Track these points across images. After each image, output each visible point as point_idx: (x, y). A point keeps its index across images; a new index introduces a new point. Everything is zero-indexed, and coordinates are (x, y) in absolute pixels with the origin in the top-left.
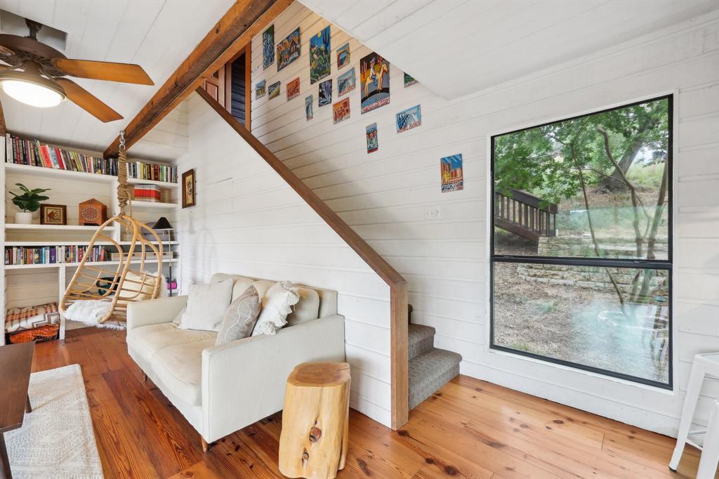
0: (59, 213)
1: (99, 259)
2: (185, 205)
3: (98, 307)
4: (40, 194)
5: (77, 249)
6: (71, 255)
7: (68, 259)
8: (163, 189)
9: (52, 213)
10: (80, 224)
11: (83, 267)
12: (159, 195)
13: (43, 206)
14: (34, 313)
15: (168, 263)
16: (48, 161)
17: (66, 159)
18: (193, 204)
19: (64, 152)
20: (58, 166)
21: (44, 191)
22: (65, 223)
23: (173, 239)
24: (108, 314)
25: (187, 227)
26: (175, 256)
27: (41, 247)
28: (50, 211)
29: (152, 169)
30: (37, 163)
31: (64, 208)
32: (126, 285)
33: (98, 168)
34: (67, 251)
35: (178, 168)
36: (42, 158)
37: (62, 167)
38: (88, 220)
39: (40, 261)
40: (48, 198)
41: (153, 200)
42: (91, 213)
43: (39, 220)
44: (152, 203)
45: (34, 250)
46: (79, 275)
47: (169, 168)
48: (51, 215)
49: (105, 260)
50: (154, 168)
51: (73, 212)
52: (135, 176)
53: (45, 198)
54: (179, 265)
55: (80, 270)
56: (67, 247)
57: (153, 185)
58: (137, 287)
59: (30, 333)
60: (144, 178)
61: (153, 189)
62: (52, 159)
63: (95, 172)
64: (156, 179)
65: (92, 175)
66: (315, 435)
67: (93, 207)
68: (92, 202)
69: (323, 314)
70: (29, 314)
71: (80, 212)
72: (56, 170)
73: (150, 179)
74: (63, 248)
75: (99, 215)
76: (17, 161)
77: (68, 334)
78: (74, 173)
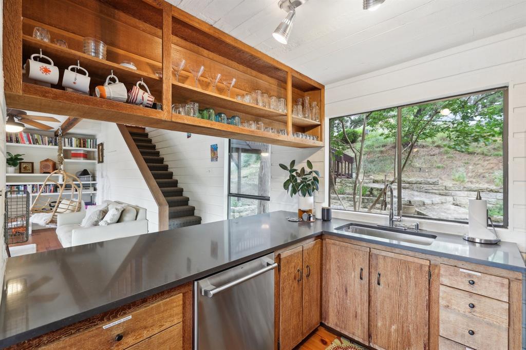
0: (29, 166)
1: (50, 192)
2: (99, 162)
3: (46, 216)
4: (19, 157)
5: (38, 186)
6: (35, 189)
7: (34, 192)
8: (89, 152)
9: (26, 167)
10: (41, 173)
12: (86, 156)
13: (20, 163)
14: (15, 220)
15: (90, 194)
16: (23, 140)
17: (32, 139)
18: (102, 162)
19: (32, 135)
20: (28, 143)
21: (21, 155)
22: (33, 172)
23: (94, 180)
24: (50, 220)
25: (100, 174)
26: (95, 189)
27: (19, 185)
28: (24, 166)
29: (82, 141)
30: (17, 142)
31: (32, 163)
32: (60, 206)
33: (50, 142)
34: (33, 187)
35: (97, 140)
36: (20, 139)
37: (30, 143)
38: (45, 170)
39: (19, 193)
40: (23, 159)
41: (82, 159)
42: (46, 167)
43: (18, 171)
44: (82, 160)
45: (15, 187)
46: (37, 200)
47: (92, 140)
48: (25, 168)
49: (54, 192)
50: (83, 141)
51: (37, 166)
52: (71, 146)
53: (22, 159)
54: (97, 195)
55: (38, 197)
56: (33, 185)
57: (82, 150)
58: (66, 207)
59: (13, 230)
60: (77, 146)
61: (82, 152)
62: (25, 139)
63: (49, 145)
64: (84, 147)
65: (47, 146)
67: (48, 163)
68: (47, 160)
69: (138, 219)
70: (13, 220)
71: (41, 166)
72: (27, 144)
73: (81, 147)
74: (31, 186)
75: (51, 168)
76: (7, 141)
77: (33, 231)
78: (37, 146)
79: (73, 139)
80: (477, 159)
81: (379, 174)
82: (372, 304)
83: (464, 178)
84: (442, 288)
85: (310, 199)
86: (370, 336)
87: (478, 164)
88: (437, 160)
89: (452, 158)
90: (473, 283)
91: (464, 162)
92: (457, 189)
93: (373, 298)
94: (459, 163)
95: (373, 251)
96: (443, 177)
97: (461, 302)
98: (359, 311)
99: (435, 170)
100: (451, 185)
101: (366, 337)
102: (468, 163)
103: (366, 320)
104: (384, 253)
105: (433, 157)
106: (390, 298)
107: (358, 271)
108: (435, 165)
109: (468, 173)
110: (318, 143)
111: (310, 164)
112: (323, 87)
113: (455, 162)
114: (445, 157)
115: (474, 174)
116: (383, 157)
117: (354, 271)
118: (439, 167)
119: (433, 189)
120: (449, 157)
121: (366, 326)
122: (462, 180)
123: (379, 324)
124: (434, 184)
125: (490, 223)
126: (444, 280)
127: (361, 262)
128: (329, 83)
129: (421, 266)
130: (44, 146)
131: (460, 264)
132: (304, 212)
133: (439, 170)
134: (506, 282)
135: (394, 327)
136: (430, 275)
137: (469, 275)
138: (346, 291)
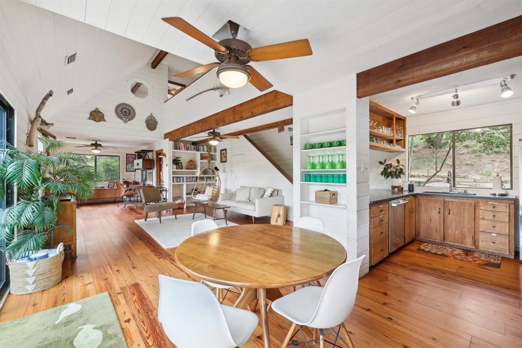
1: (194, 182)
2: (221, 162)
5: (189, 178)
6: (187, 180)
10: (186, 169)
11: (197, 184)
13: (179, 163)
17: (186, 147)
18: (225, 162)
19: (186, 145)
20: (184, 149)
21: (179, 158)
22: (182, 169)
27: (179, 177)
30: (180, 149)
31: (182, 163)
35: (217, 147)
36: (181, 147)
38: (189, 167)
39: (180, 182)
42: (191, 165)
43: (178, 168)
47: (214, 147)
51: (185, 165)
52: (204, 151)
53: (180, 160)
56: (186, 177)
62: (183, 147)
63: (193, 151)
66: (279, 216)
67: (191, 163)
68: (191, 161)
69: (278, 195)
70: (178, 199)
71: (188, 165)
72: (184, 151)
75: (193, 166)
76: (175, 149)
77: (187, 207)
78: (188, 151)
79: (205, 146)
80: (503, 157)
81: (414, 170)
82: (446, 224)
83: (491, 172)
84: (481, 211)
85: (400, 180)
86: (444, 239)
87: (503, 162)
88: (465, 158)
89: (479, 156)
90: (495, 207)
91: (490, 159)
92: (484, 181)
93: (446, 221)
94: (486, 161)
95: (446, 200)
96: (471, 172)
97: (489, 216)
98: (438, 228)
99: (464, 166)
100: (479, 178)
101: (442, 239)
102: (493, 161)
103: (442, 231)
104: (452, 200)
105: (461, 156)
106: (455, 219)
107: (438, 210)
108: (464, 162)
109: (494, 168)
110: (404, 150)
111: (398, 161)
112: (405, 118)
113: (483, 160)
114: (473, 156)
115: (500, 169)
116: (416, 156)
117: (435, 210)
118: (467, 164)
119: (464, 182)
120: (477, 156)
121: (442, 234)
122: (488, 174)
123: (449, 232)
124: (464, 177)
125: (503, 188)
126: (482, 208)
127: (439, 205)
128: (408, 117)
129: (471, 203)
130: (191, 152)
131: (488, 200)
132: (396, 187)
133: (468, 167)
134: (508, 205)
135: (457, 232)
136: (475, 207)
137: (493, 204)
138: (431, 220)
